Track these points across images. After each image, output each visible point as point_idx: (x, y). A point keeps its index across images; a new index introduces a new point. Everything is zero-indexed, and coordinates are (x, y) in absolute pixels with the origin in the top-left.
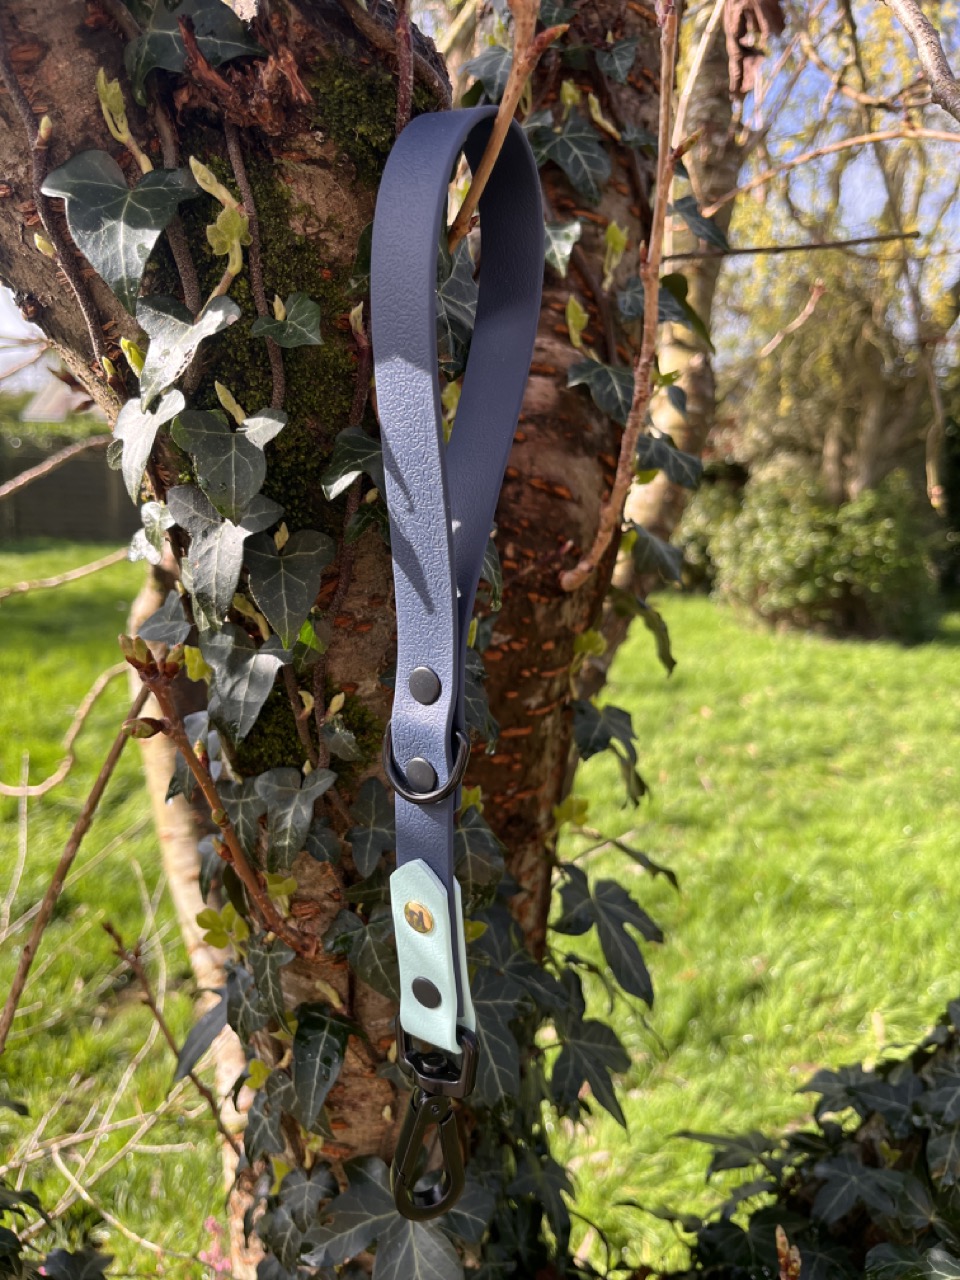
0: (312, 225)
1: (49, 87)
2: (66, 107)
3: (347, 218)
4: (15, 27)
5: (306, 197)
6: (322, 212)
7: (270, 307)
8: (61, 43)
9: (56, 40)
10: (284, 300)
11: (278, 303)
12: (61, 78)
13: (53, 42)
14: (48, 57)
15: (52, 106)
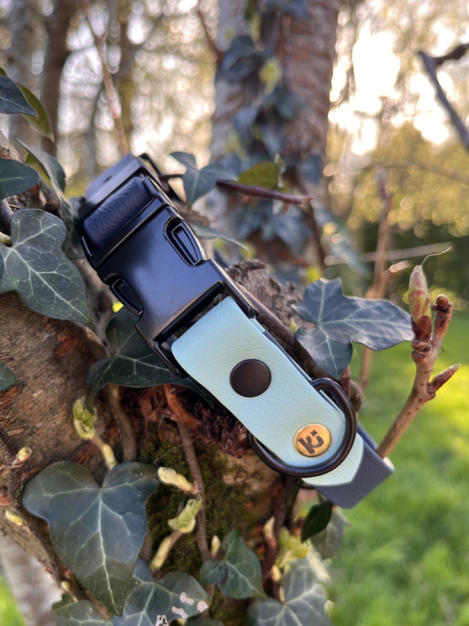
1: (24, 414)
7: (209, 544)
8: (35, 378)
10: (221, 539)
12: (36, 404)
13: (28, 378)
14: (24, 391)
15: (27, 426)
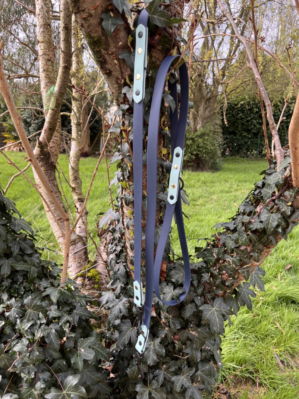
2: (122, 40)
5: (155, 55)
6: (157, 57)
9: (121, 29)
11: (151, 71)
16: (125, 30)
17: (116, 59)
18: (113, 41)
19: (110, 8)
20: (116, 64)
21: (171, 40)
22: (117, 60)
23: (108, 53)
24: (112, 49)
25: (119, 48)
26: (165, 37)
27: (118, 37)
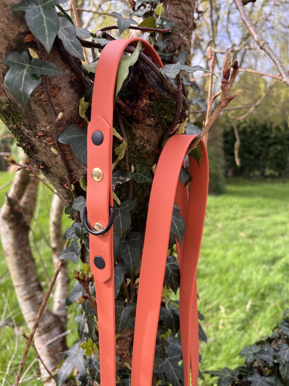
0: (142, 142)
1: (60, 102)
2: (65, 108)
3: (153, 139)
4: (50, 83)
5: (141, 134)
6: (146, 138)
7: (130, 168)
8: (64, 87)
9: (63, 86)
10: (135, 166)
11: (132, 167)
12: (64, 98)
13: (62, 86)
14: (60, 92)
15: (61, 107)
16: (71, 87)
17: (54, 146)
18: (44, 111)
19: (27, 39)
20: (56, 156)
21: (177, 106)
22: (56, 149)
23: (35, 135)
24: (44, 127)
25: (58, 125)
26: (163, 100)
27: (54, 101)
